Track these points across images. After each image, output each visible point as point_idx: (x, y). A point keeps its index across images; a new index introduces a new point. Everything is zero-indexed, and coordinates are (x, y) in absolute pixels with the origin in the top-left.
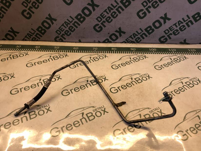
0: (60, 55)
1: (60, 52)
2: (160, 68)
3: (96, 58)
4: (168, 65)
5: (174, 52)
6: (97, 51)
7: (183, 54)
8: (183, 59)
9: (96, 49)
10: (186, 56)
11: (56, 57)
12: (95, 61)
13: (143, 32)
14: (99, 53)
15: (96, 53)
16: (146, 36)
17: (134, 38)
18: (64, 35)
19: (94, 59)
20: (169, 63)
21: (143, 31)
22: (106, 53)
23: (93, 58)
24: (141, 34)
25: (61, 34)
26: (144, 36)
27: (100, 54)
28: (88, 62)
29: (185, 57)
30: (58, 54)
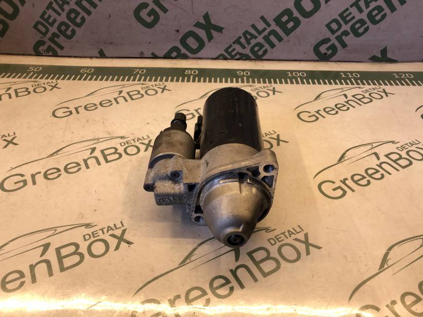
0: (37, 86)
1: (42, 78)
2: (314, 118)
3: (137, 92)
4: (337, 110)
5: (356, 79)
6: (143, 77)
7: (380, 84)
8: (380, 97)
9: (142, 71)
10: (388, 88)
11: (25, 90)
12: (132, 99)
13: (271, 28)
14: (149, 81)
15: (139, 80)
16: (280, 39)
17: (248, 45)
18: (58, 37)
19: (131, 96)
20: (338, 106)
21: (270, 23)
22: (167, 80)
23: (128, 93)
24: (266, 33)
25: (49, 35)
26: (272, 38)
27: (150, 83)
28: (110, 101)
29: (384, 91)
30: (33, 83)
